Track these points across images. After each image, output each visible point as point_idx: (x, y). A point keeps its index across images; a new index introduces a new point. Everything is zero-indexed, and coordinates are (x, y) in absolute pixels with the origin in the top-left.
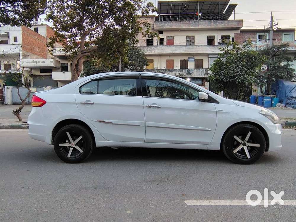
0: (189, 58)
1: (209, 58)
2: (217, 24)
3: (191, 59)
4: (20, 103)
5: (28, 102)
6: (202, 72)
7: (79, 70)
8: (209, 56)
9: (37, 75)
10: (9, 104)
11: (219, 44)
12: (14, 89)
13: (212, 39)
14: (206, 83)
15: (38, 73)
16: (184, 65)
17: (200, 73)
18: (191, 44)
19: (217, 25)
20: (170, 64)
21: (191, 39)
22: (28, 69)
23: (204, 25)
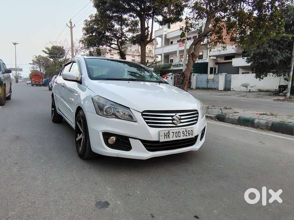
4: (201, 88)
5: (207, 87)
7: (195, 55)
9: (221, 63)
10: (194, 88)
12: (198, 76)
15: (222, 61)
22: (215, 58)
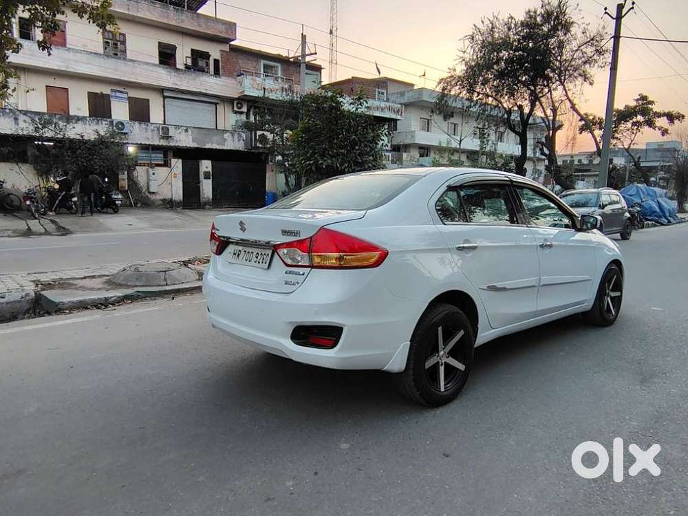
0: (112, 90)
1: (165, 97)
2: (183, 17)
3: (118, 94)
6: (153, 131)
8: (165, 94)
11: (186, 68)
13: (169, 52)
14: (174, 161)
16: (99, 107)
17: (149, 134)
18: (116, 54)
19: (183, 21)
20: (58, 98)
21: (118, 41)
23: (151, 13)
